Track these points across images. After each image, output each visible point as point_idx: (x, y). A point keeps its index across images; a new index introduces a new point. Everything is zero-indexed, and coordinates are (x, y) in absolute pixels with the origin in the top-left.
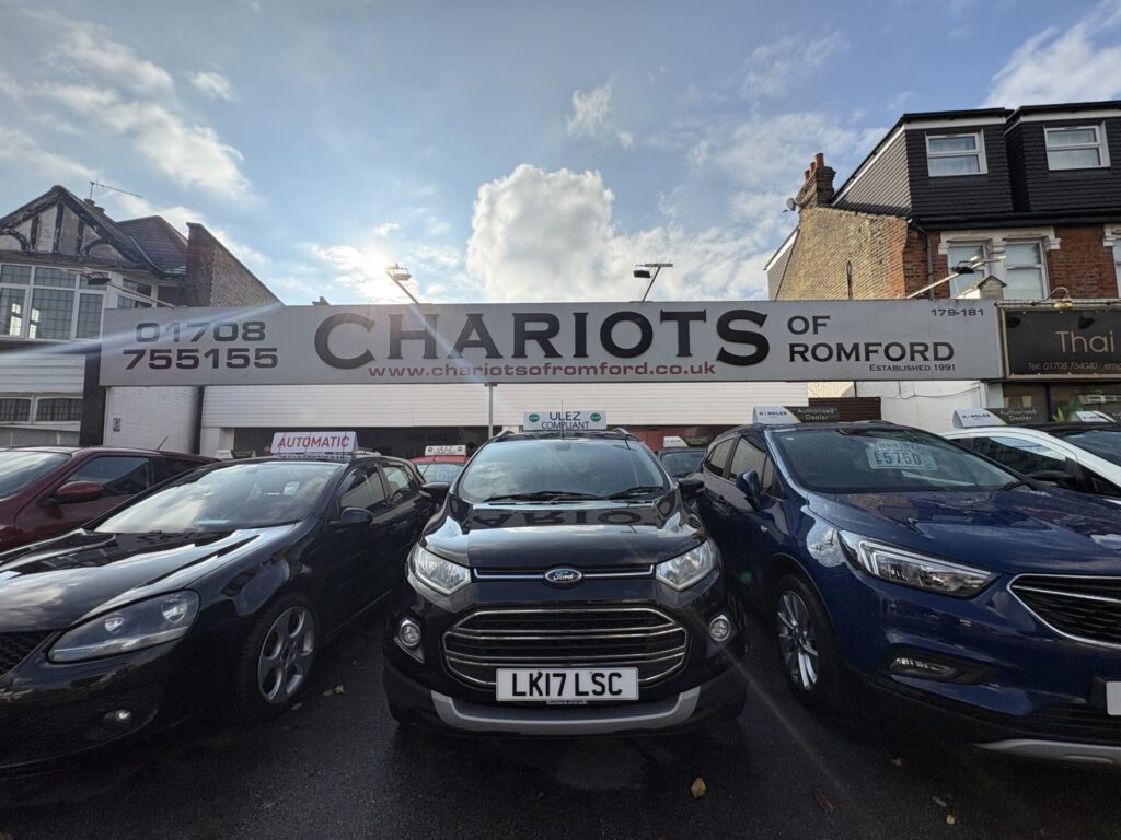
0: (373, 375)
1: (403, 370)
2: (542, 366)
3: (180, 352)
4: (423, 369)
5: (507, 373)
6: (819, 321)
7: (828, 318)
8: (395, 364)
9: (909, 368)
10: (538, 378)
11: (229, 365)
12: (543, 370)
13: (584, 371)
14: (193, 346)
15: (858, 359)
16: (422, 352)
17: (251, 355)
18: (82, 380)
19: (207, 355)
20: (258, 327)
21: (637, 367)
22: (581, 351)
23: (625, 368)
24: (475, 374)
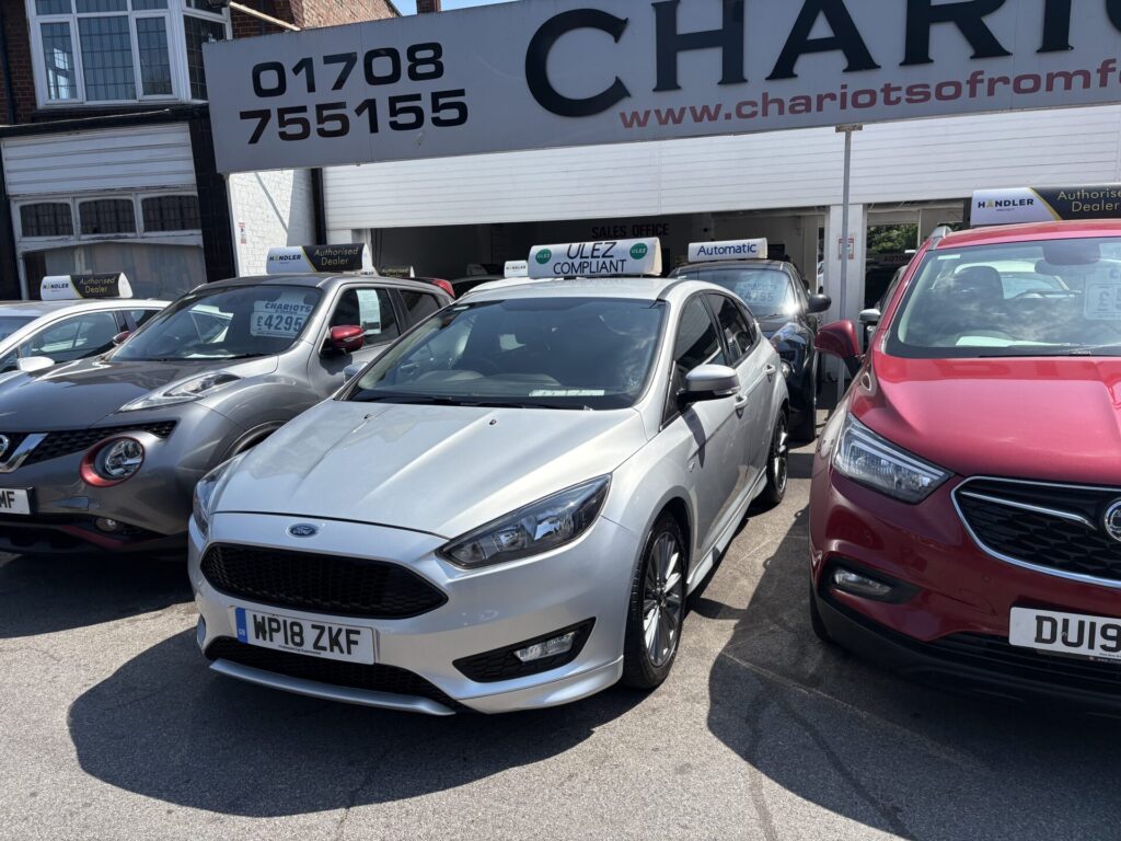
0: (628, 125)
1: (683, 110)
2: (963, 78)
3: (320, 108)
4: (718, 107)
5: (887, 101)
8: (668, 100)
11: (395, 126)
13: (1059, 82)
14: (336, 97)
16: (717, 72)
17: (425, 104)
18: (190, 165)
19: (359, 111)
20: (429, 54)
22: (1055, 36)
24: (820, 108)
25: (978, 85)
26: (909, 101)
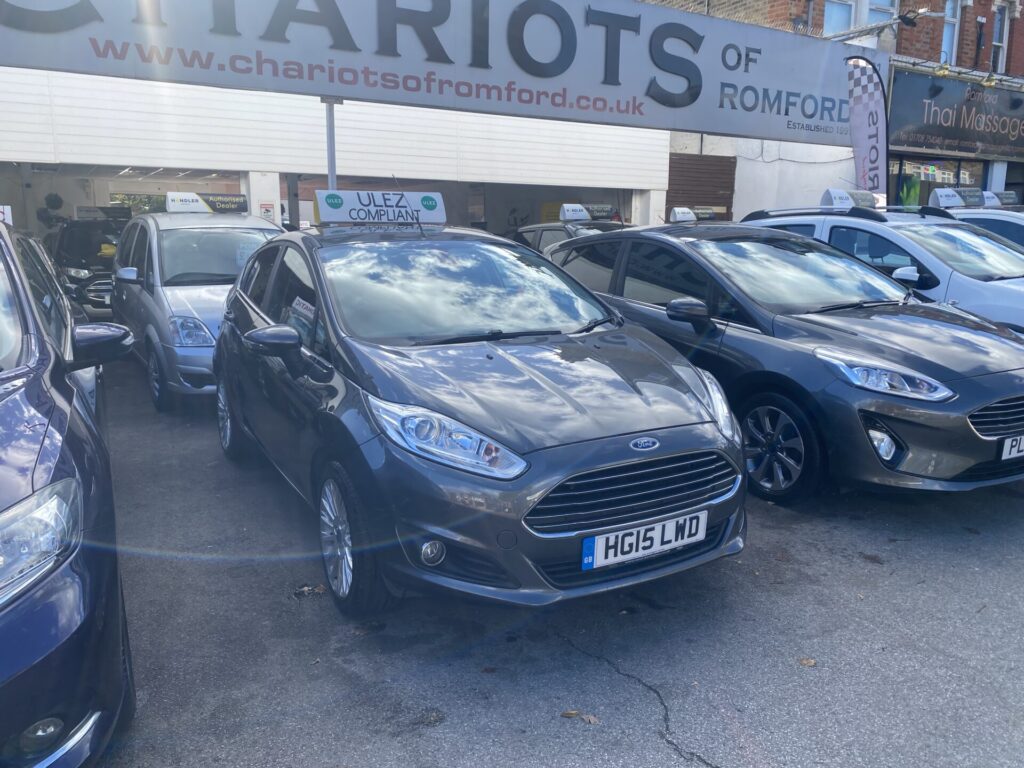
0: (104, 55)
1: (170, 51)
2: (422, 77)
5: (367, 83)
6: (752, 55)
7: (759, 52)
9: (817, 128)
10: (414, 96)
12: (424, 85)
13: (483, 92)
15: (779, 112)
21: (554, 95)
22: (480, 59)
23: (539, 94)
24: (311, 77)
25: (432, 83)
26: (384, 86)
